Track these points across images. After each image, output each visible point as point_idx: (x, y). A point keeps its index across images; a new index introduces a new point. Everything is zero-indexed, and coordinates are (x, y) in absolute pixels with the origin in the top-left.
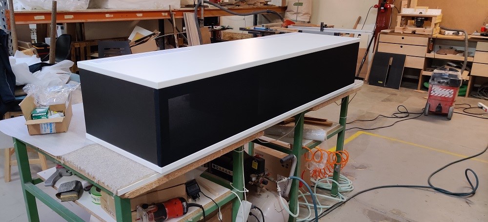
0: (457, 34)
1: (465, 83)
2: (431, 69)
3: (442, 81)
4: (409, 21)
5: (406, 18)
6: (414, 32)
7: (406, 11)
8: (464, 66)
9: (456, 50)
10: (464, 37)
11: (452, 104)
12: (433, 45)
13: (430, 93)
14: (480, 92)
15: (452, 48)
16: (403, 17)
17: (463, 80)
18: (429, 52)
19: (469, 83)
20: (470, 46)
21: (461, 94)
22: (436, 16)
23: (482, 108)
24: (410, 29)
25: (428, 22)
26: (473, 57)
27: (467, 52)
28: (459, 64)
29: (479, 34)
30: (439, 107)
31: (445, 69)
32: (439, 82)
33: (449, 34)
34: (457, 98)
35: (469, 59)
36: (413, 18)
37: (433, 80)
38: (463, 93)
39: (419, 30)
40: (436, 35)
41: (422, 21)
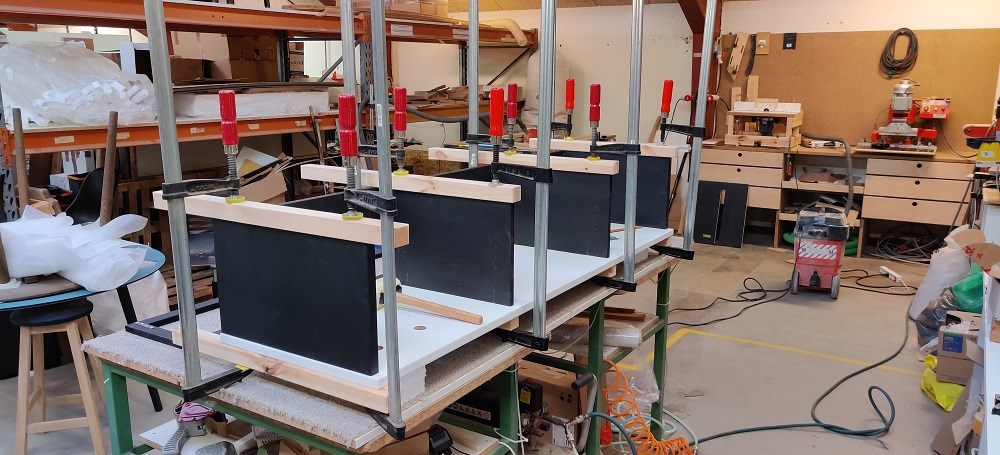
0: (832, 145)
1: (854, 231)
2: (793, 209)
3: (815, 230)
4: (747, 124)
5: (742, 119)
6: (758, 144)
7: (740, 107)
8: (850, 201)
9: (832, 175)
10: (844, 150)
11: (836, 271)
12: (792, 167)
13: (798, 254)
14: (880, 246)
15: (825, 171)
16: (736, 117)
17: (851, 228)
18: (787, 178)
19: (861, 231)
20: (855, 166)
21: (848, 251)
22: (793, 116)
23: (887, 275)
24: (751, 138)
25: (780, 125)
26: (863, 185)
27: (851, 177)
28: (840, 199)
29: (870, 145)
30: (816, 278)
31: (818, 210)
32: (811, 233)
33: (817, 147)
34: (845, 260)
35: (857, 190)
36: (754, 118)
37: (800, 229)
38: (852, 250)
39: (766, 140)
40: (797, 149)
41: (770, 125)
